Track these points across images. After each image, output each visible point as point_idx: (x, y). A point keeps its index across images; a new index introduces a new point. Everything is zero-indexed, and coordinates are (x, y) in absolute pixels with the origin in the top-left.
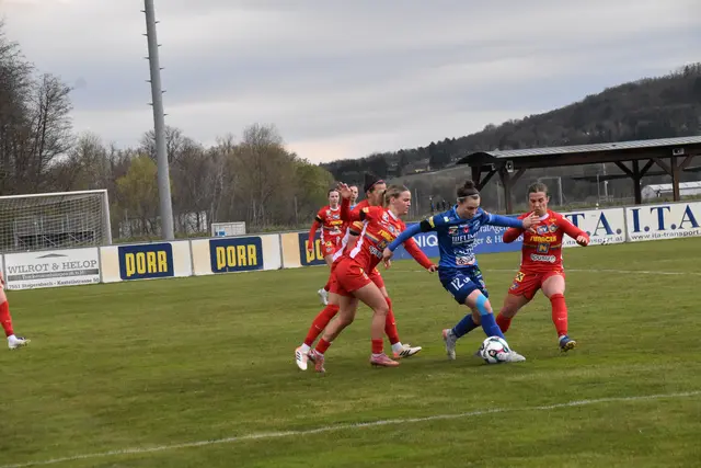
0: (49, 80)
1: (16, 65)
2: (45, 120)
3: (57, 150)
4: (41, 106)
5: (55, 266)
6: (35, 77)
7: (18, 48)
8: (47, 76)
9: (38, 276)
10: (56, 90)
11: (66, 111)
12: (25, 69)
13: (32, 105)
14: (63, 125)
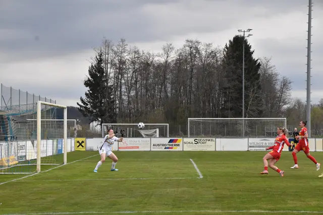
0: (285, 78)
1: (274, 73)
2: (282, 92)
3: (285, 103)
4: (281, 88)
5: (266, 144)
6: (280, 78)
7: (275, 67)
8: (284, 77)
9: (260, 147)
10: (286, 83)
11: (290, 90)
12: (276, 75)
13: (278, 87)
14: (288, 94)
